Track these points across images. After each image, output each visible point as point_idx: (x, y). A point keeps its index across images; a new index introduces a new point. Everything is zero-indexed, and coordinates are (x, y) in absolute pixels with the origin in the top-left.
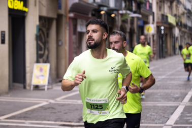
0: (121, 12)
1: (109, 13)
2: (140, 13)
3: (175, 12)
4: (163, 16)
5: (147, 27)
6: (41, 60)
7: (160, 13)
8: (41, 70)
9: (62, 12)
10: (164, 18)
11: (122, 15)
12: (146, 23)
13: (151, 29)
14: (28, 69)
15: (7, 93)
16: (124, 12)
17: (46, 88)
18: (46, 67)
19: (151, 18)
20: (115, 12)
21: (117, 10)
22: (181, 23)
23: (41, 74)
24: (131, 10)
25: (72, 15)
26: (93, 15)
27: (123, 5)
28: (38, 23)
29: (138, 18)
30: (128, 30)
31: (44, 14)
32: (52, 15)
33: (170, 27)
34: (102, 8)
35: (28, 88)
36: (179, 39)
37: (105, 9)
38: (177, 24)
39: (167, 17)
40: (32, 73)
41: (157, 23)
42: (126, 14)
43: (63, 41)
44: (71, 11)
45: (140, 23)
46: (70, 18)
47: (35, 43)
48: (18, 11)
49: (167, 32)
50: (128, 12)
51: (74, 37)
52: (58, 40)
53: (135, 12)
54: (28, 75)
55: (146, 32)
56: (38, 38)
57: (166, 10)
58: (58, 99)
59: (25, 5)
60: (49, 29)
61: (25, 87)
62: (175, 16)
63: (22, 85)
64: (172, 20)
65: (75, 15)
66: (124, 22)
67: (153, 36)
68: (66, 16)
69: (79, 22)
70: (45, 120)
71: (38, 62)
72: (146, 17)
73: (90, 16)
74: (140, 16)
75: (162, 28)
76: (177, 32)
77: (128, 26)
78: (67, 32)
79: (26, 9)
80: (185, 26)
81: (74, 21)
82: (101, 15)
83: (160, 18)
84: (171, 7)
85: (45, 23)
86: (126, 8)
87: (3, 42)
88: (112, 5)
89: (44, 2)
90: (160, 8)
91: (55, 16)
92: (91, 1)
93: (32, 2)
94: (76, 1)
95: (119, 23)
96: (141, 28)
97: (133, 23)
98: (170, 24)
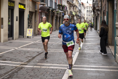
1: (52, 11)
2: (63, 11)
3: (75, 11)
4: (71, 12)
6: (29, 27)
7: (70, 11)
8: (30, 31)
9: (37, 10)
11: (57, 11)
12: (65, 14)
14: (25, 31)
15: (18, 39)
16: (58, 10)
17: (32, 37)
18: (32, 30)
19: (67, 12)
20: (54, 10)
21: (55, 9)
23: (30, 32)
24: (60, 10)
25: (40, 11)
26: (47, 11)
27: (57, 7)
28: (29, 14)
30: (59, 17)
31: (31, 10)
33: (73, 16)
35: (25, 37)
37: (51, 9)
38: (76, 15)
39: (72, 12)
40: (26, 32)
42: (58, 11)
43: (37, 20)
44: (40, 10)
45: (63, 14)
46: (39, 12)
49: (72, 18)
50: (59, 10)
52: (35, 20)
53: (61, 10)
54: (25, 33)
56: (29, 19)
57: (72, 10)
58: (37, 41)
59: (24, 7)
60: (32, 16)
61: (24, 37)
62: (75, 12)
63: (23, 36)
64: (74, 13)
65: (41, 11)
69: (42, 13)
70: (35, 48)
71: (28, 28)
72: (65, 12)
76: (75, 18)
77: (59, 15)
78: (38, 17)
80: (78, 16)
81: (41, 13)
82: (50, 11)
83: (70, 12)
84: (73, 9)
85: (31, 13)
86: (58, 9)
87: (17, 20)
88: (54, 7)
89: (31, 6)
90: (70, 9)
91: (34, 11)
92: (46, 6)
93: (26, 6)
94: (42, 6)
95: (56, 14)
96: (63, 16)
97: (60, 14)
98: (73, 15)
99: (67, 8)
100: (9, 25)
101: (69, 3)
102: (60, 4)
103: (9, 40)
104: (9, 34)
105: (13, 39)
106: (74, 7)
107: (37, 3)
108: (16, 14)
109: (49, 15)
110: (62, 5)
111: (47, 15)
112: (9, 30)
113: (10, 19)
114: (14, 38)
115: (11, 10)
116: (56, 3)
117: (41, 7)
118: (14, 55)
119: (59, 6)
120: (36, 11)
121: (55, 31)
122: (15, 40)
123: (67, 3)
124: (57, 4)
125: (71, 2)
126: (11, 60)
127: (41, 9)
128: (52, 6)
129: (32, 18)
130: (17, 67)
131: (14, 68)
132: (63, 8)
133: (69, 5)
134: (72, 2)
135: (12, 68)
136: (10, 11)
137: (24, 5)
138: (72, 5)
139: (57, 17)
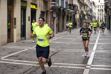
1: (63, 10)
2: (74, 10)
3: (86, 10)
4: (82, 11)
7: (81, 10)
10: (82, 12)
12: (76, 14)
13: (77, 16)
16: (69, 10)
19: (77, 12)
21: (66, 9)
22: (88, 14)
25: (51, 11)
29: (73, 12)
30: (70, 17)
33: (84, 16)
36: (87, 20)
37: (62, 8)
38: (86, 14)
39: (83, 11)
41: (80, 14)
44: (51, 9)
45: (74, 14)
48: (34, 9)
50: (70, 10)
53: (72, 10)
58: (50, 41)
59: (36, 7)
62: (86, 11)
64: (85, 13)
65: (53, 11)
66: (68, 13)
67: (78, 19)
68: (49, 11)
72: (76, 11)
73: (57, 11)
75: (81, 16)
76: (86, 17)
77: (70, 15)
78: (50, 17)
81: (52, 13)
82: (61, 11)
83: (81, 12)
84: (84, 8)
85: (42, 13)
86: (69, 8)
88: (65, 7)
90: (81, 8)
91: (46, 11)
94: (53, 5)
96: (74, 16)
99: (78, 8)
104: (21, 34)
106: (85, 6)
107: (48, 2)
109: (60, 15)
110: (73, 5)
112: (21, 30)
113: (22, 19)
114: (27, 38)
119: (70, 5)
124: (68, 3)
125: (82, 1)
132: (74, 8)
133: (80, 4)
137: (36, 5)
138: (83, 4)
139: (68, 17)
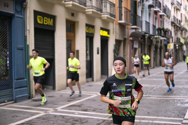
0: (155, 37)
1: (149, 37)
2: (165, 37)
3: (184, 36)
4: (177, 38)
5: (169, 45)
7: (176, 37)
9: (126, 37)
10: (178, 40)
11: (156, 38)
12: (169, 43)
13: (171, 46)
14: (109, 68)
15: (100, 80)
16: (157, 36)
19: (171, 40)
20: (152, 37)
21: (154, 36)
22: (187, 42)
24: (161, 36)
25: (131, 39)
26: (141, 38)
27: (157, 33)
28: (115, 43)
29: (164, 40)
30: (159, 47)
31: (118, 38)
32: (121, 39)
33: (181, 45)
34: (146, 35)
36: (186, 52)
37: (147, 35)
38: (185, 43)
39: (180, 39)
41: (174, 42)
42: (158, 38)
43: (127, 52)
44: (131, 36)
45: (165, 43)
46: (130, 40)
47: (113, 54)
48: (105, 36)
49: (180, 48)
51: (132, 50)
52: (124, 52)
53: (163, 37)
54: (109, 71)
55: (168, 48)
56: (115, 51)
57: (179, 35)
60: (119, 46)
62: (184, 38)
63: (106, 76)
64: (182, 41)
65: (133, 39)
66: (157, 42)
67: (172, 50)
68: (128, 39)
69: (135, 42)
72: (168, 39)
73: (140, 39)
74: (166, 39)
75: (177, 45)
76: (185, 48)
77: (159, 45)
78: (129, 48)
79: (108, 36)
81: (132, 41)
82: (145, 38)
83: (176, 39)
84: (181, 34)
85: (118, 42)
86: (158, 34)
87: (98, 53)
88: (151, 33)
89: (118, 32)
90: (176, 34)
91: (123, 39)
92: (140, 31)
93: (111, 32)
94: (134, 31)
95: (155, 43)
96: (166, 46)
97: (161, 43)
98: (181, 43)
99: (171, 34)
100: (87, 61)
101: (174, 26)
102: (162, 28)
103: (87, 82)
104: (87, 74)
105: (93, 80)
106: (182, 31)
107: (126, 26)
108: (97, 44)
109: (144, 45)
110: (163, 29)
111: (142, 44)
112: (87, 68)
113: (88, 52)
114: (95, 79)
115: (90, 38)
116: (154, 26)
117: (133, 33)
118: (98, 104)
119: (159, 30)
120: (125, 39)
121: (154, 68)
122: (96, 81)
123: (172, 25)
124: (157, 27)
125: (177, 23)
126: (94, 111)
127: (133, 35)
128: (149, 31)
129: (119, 49)
130: (105, 120)
131: (101, 121)
132: (165, 34)
133: (174, 28)
134: (180, 24)
135: (99, 122)
136: (88, 39)
137: (108, 31)
138: (180, 28)
139: (156, 47)
